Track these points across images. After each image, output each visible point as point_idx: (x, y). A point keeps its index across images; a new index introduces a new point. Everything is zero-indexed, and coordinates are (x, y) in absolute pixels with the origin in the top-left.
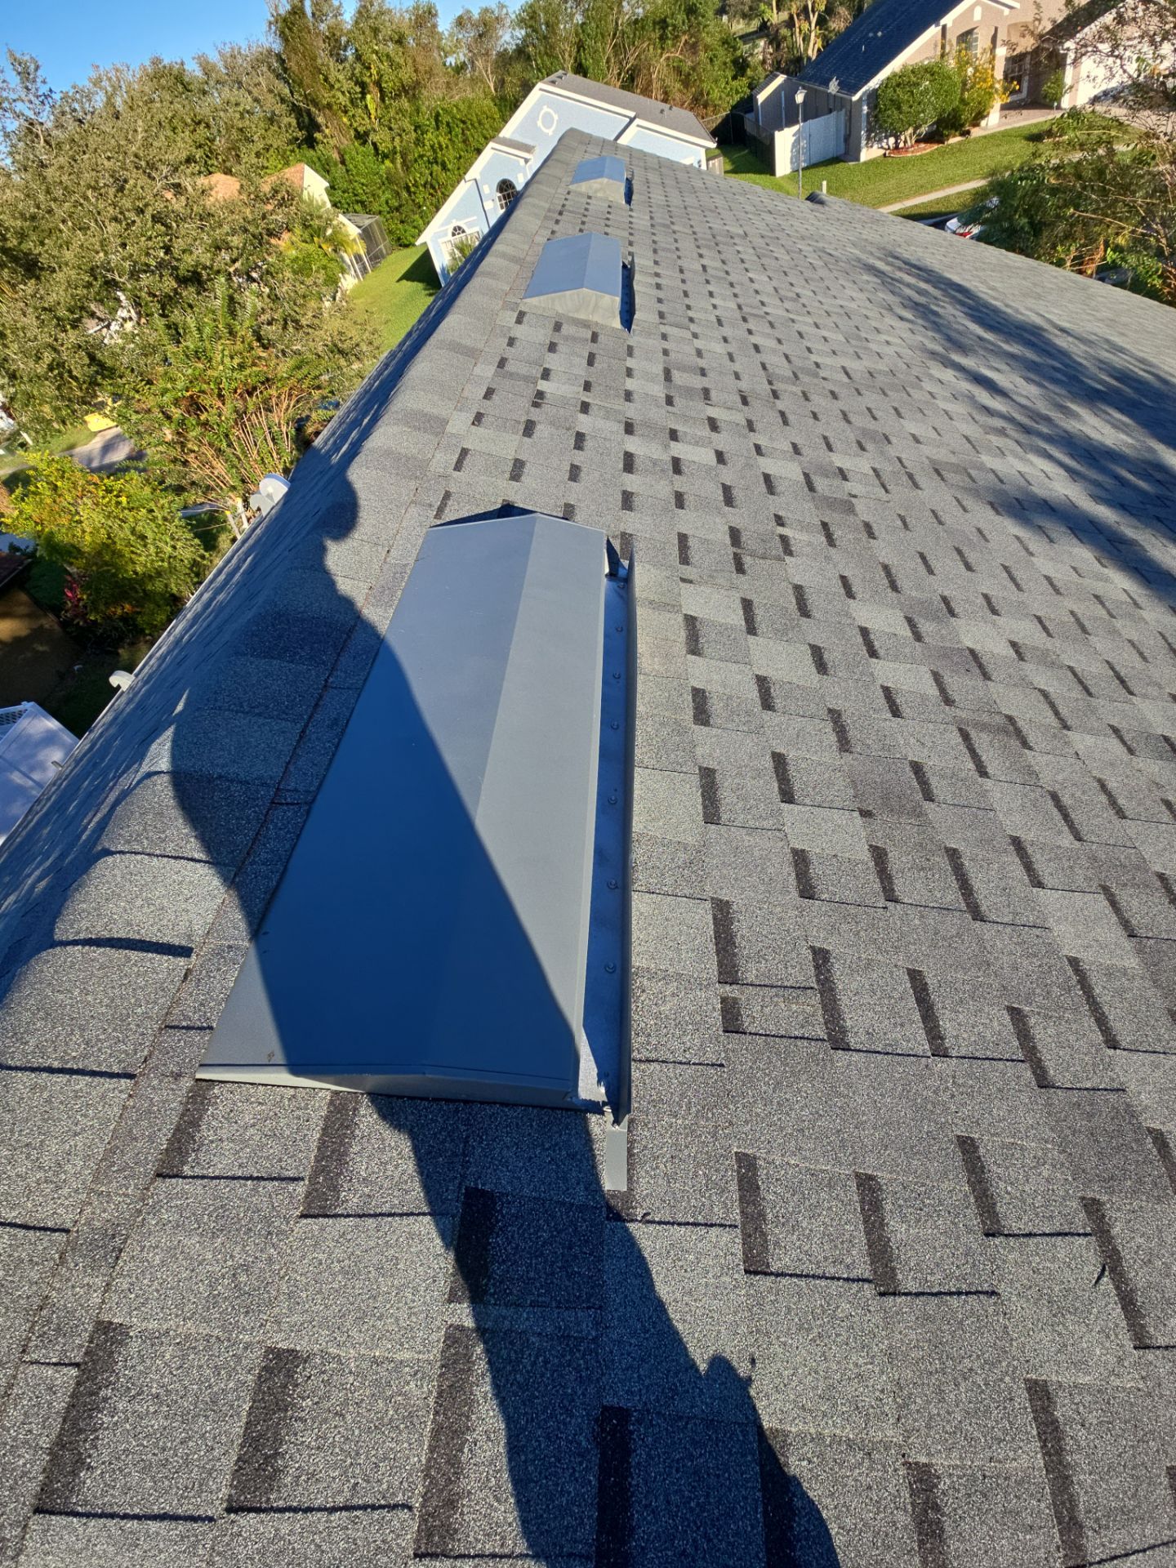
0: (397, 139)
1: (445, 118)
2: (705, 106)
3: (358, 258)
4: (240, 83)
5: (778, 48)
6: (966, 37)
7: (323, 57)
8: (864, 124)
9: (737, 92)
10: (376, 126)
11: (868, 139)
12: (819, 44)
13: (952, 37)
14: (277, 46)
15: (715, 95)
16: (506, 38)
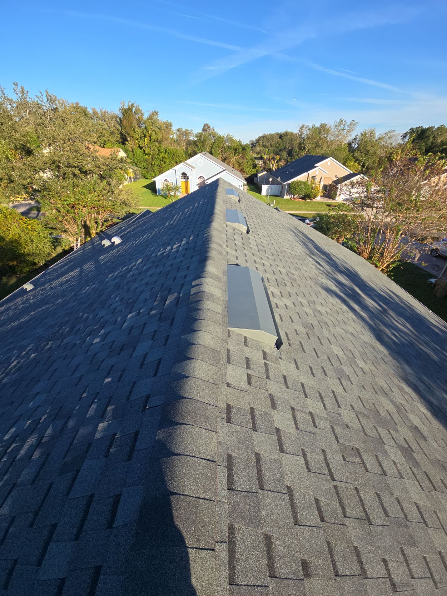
0: (152, 152)
1: (168, 151)
2: (244, 172)
3: (130, 178)
4: (105, 120)
5: (265, 165)
6: (314, 177)
7: (135, 124)
8: (286, 190)
9: (253, 172)
10: (146, 146)
11: (287, 194)
12: (276, 167)
13: (310, 176)
14: (120, 115)
15: (247, 170)
16: (191, 138)
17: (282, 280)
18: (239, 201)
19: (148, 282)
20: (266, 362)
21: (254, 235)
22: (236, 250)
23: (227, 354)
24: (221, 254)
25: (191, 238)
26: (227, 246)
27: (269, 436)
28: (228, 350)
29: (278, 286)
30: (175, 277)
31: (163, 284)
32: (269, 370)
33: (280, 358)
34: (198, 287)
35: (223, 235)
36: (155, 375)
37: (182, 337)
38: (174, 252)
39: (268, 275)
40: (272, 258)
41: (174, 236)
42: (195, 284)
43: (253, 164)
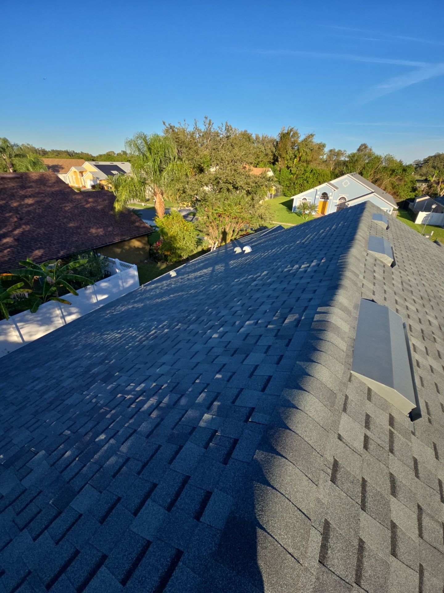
0: (298, 172)
1: (314, 171)
2: (397, 196)
3: (271, 194)
4: (263, 144)
5: (430, 189)
7: (289, 147)
9: (410, 196)
10: (294, 167)
14: (278, 139)
15: (402, 194)
16: (342, 159)
17: (431, 333)
18: (387, 229)
19: (270, 295)
20: (393, 430)
21: (400, 270)
22: (374, 284)
23: (344, 400)
24: (356, 284)
25: (323, 261)
26: (364, 277)
27: (381, 527)
28: (347, 397)
29: (424, 339)
30: (299, 298)
31: (285, 301)
32: (395, 442)
33: (414, 433)
34: (324, 315)
35: (361, 265)
36: (263, 390)
37: (297, 362)
38: (301, 272)
39: (411, 322)
40: (421, 302)
41: (304, 255)
42: (320, 311)
43: (413, 188)
